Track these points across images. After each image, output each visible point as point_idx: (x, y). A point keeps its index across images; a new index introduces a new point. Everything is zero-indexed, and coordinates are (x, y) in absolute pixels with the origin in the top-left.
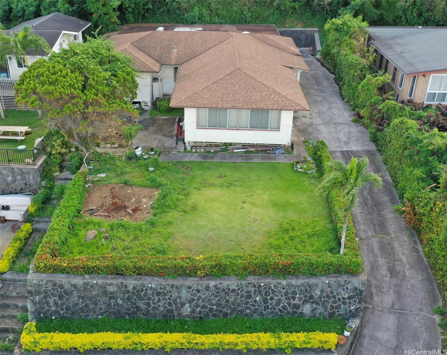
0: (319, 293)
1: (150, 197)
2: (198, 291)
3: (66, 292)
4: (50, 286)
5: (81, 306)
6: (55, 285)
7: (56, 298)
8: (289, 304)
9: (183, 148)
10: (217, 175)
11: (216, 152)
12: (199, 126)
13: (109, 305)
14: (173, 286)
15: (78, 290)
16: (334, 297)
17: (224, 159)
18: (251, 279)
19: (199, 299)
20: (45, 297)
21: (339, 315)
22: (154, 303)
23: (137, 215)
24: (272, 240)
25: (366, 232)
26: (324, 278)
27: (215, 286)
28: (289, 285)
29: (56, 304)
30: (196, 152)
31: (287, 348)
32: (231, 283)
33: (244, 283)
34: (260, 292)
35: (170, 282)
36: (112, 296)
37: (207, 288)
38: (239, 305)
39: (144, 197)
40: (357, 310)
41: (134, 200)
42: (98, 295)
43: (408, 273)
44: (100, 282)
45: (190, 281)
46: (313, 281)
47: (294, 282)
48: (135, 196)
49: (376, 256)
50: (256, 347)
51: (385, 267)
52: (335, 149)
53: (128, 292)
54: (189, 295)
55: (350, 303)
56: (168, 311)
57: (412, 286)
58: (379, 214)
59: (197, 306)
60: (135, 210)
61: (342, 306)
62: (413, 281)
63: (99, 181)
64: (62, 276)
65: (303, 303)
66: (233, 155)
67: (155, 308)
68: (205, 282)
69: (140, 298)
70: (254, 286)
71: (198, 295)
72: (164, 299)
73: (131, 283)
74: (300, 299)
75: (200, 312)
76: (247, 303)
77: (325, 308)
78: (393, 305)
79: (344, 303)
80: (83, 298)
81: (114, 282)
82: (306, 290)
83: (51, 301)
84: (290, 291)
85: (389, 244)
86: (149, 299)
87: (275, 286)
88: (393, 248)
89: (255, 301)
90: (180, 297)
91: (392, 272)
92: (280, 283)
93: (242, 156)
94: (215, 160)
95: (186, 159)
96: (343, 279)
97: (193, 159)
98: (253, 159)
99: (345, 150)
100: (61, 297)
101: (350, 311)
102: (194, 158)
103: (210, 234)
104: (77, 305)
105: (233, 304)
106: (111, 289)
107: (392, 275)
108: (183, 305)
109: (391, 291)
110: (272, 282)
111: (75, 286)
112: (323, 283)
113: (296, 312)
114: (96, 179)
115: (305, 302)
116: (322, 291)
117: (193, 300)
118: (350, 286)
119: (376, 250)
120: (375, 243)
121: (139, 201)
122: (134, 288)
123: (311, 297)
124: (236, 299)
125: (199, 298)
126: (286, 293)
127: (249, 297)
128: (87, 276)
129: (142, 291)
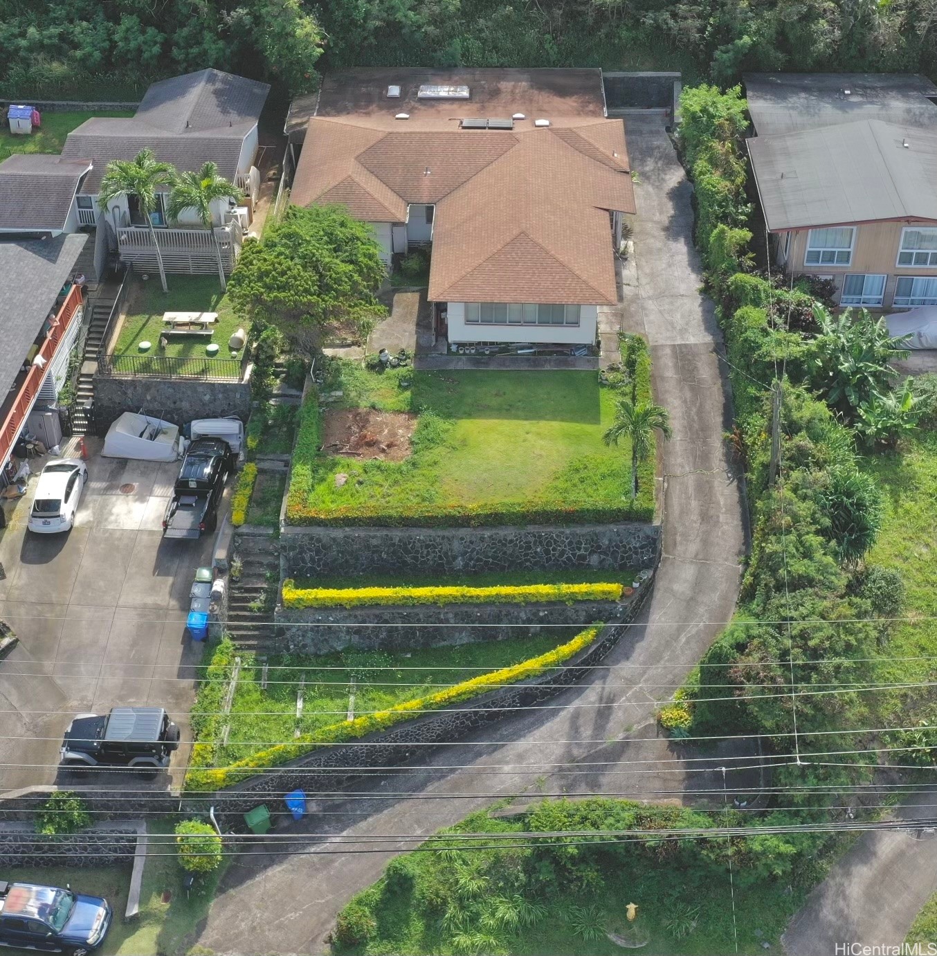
0: (607, 543)
1: (408, 428)
2: (471, 542)
3: (324, 547)
4: (306, 540)
5: (340, 561)
6: (312, 539)
7: (313, 554)
8: (574, 555)
9: (446, 348)
10: (494, 392)
11: (492, 354)
12: (469, 321)
13: (372, 560)
14: (443, 538)
15: (338, 545)
16: (624, 546)
17: (504, 365)
18: (530, 528)
19: (472, 552)
20: (300, 553)
21: (631, 566)
22: (423, 557)
23: (393, 451)
24: (557, 483)
25: (683, 467)
26: (612, 526)
27: (490, 537)
28: (574, 534)
29: (312, 559)
30: (464, 354)
31: (568, 600)
32: (509, 532)
33: (523, 532)
34: (541, 542)
35: (441, 533)
36: (376, 550)
37: (482, 539)
38: (517, 557)
39: (400, 427)
40: (650, 560)
41: (386, 431)
42: (360, 549)
43: (722, 518)
44: (362, 534)
45: (463, 532)
46: (599, 529)
47: (579, 530)
48: (387, 426)
49: (689, 498)
50: (535, 599)
51: (697, 512)
52: (664, 342)
53: (394, 545)
54: (462, 546)
55: (642, 553)
56: (439, 565)
57: (723, 533)
58: (704, 442)
59: (471, 559)
60: (389, 446)
61: (634, 556)
62: (725, 527)
63: (335, 402)
64: (319, 529)
65: (590, 554)
66: (516, 359)
67: (423, 563)
68: (479, 532)
69: (407, 552)
70: (535, 536)
71: (472, 546)
72: (434, 552)
73: (397, 534)
74: (586, 550)
75: (474, 566)
76: (526, 555)
77: (615, 559)
78: (697, 555)
79: (636, 553)
80: (342, 553)
81: (378, 534)
82: (592, 540)
83: (307, 556)
84: (574, 541)
85: (707, 481)
86: (417, 552)
87: (557, 536)
88: (711, 488)
89: (536, 552)
90: (452, 550)
91: (705, 517)
92: (563, 533)
93: (528, 360)
94: (491, 368)
95: (451, 367)
96: (632, 527)
97: (460, 366)
98: (543, 366)
99: (679, 343)
100: (318, 552)
101: (643, 561)
102: (462, 365)
103: (485, 475)
104: (336, 560)
105: (511, 555)
106: (374, 542)
107: (703, 520)
108: (455, 558)
109: (698, 539)
110: (553, 531)
111: (334, 539)
112: (611, 531)
113: (583, 564)
114: (331, 400)
115: (592, 553)
116: (610, 540)
117: (467, 552)
118: (641, 535)
119: (691, 490)
120: (691, 481)
121: (393, 434)
122: (400, 541)
123: (599, 547)
124: (514, 550)
125: (474, 550)
126: (570, 543)
127: (530, 548)
128: (347, 529)
129: (410, 543)
